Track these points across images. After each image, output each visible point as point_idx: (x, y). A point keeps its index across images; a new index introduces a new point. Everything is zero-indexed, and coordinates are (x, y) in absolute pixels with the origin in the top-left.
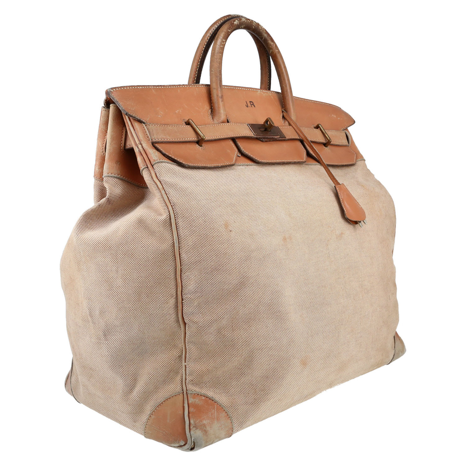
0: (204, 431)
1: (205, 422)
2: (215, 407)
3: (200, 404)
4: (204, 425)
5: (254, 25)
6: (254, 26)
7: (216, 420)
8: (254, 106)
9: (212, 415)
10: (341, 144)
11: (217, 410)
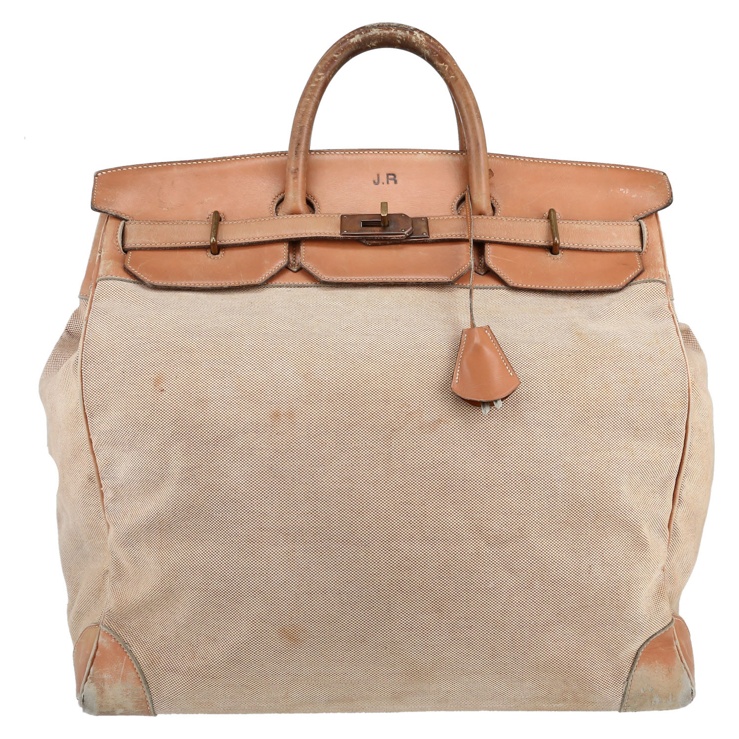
0: (100, 689)
1: (105, 676)
2: (123, 659)
3: (107, 649)
4: (103, 680)
5: (400, 37)
6: (399, 39)
7: (121, 678)
8: (396, 182)
9: (117, 669)
10: (604, 248)
11: (125, 664)
